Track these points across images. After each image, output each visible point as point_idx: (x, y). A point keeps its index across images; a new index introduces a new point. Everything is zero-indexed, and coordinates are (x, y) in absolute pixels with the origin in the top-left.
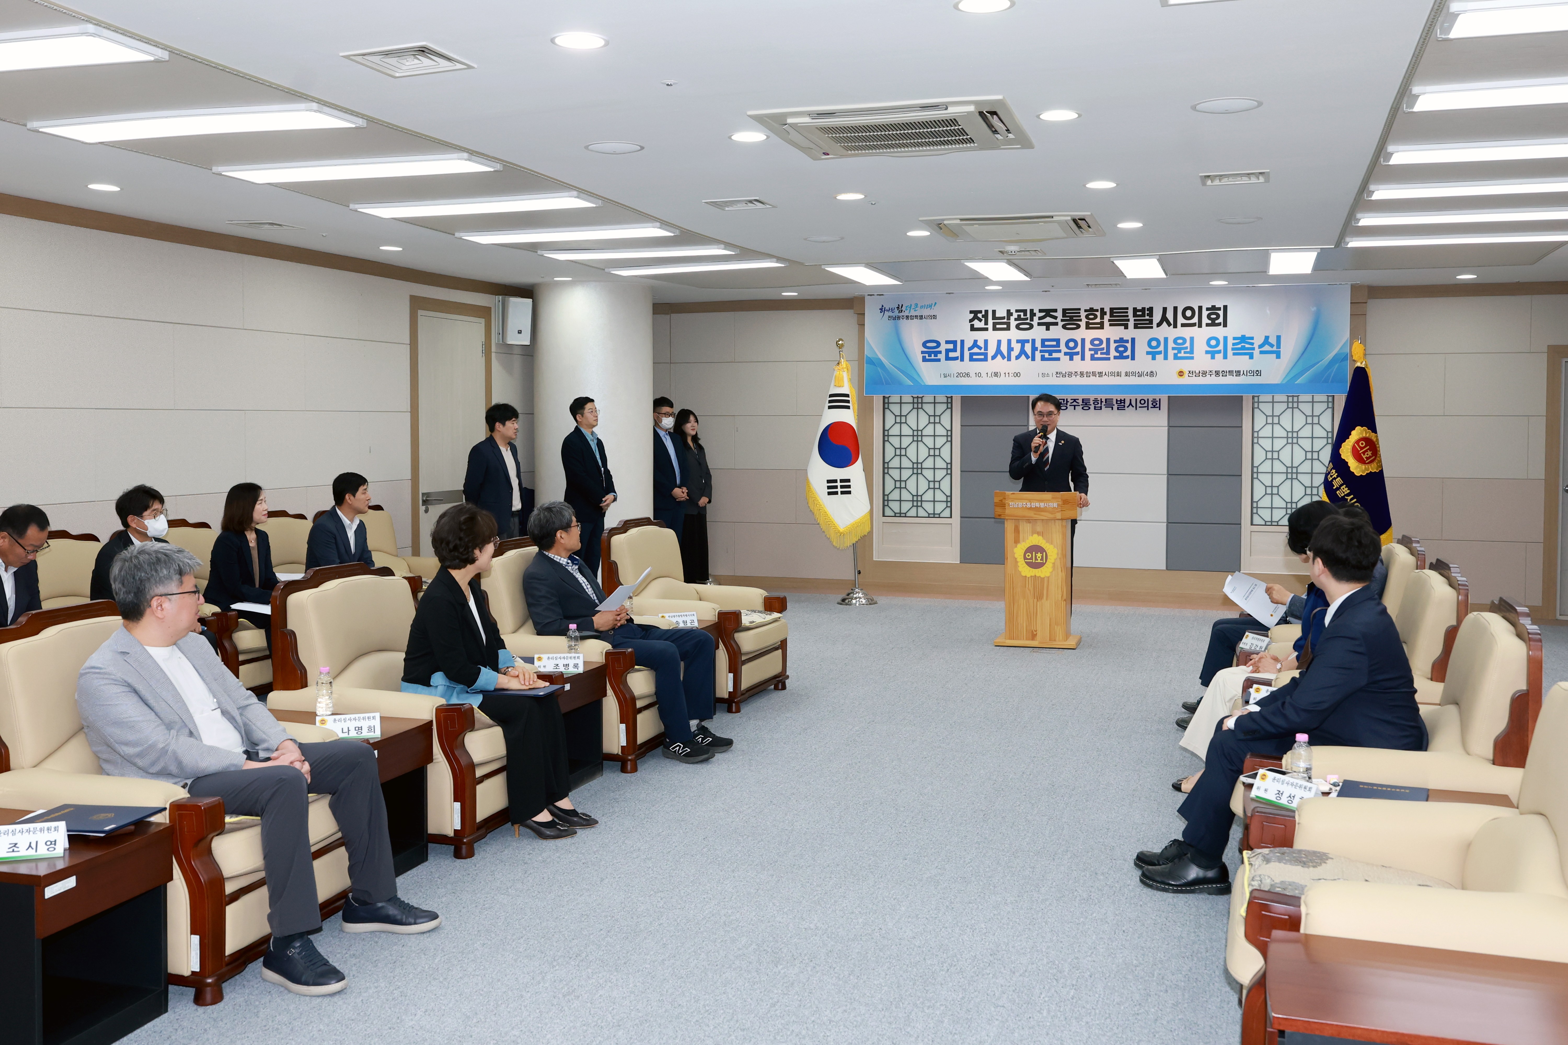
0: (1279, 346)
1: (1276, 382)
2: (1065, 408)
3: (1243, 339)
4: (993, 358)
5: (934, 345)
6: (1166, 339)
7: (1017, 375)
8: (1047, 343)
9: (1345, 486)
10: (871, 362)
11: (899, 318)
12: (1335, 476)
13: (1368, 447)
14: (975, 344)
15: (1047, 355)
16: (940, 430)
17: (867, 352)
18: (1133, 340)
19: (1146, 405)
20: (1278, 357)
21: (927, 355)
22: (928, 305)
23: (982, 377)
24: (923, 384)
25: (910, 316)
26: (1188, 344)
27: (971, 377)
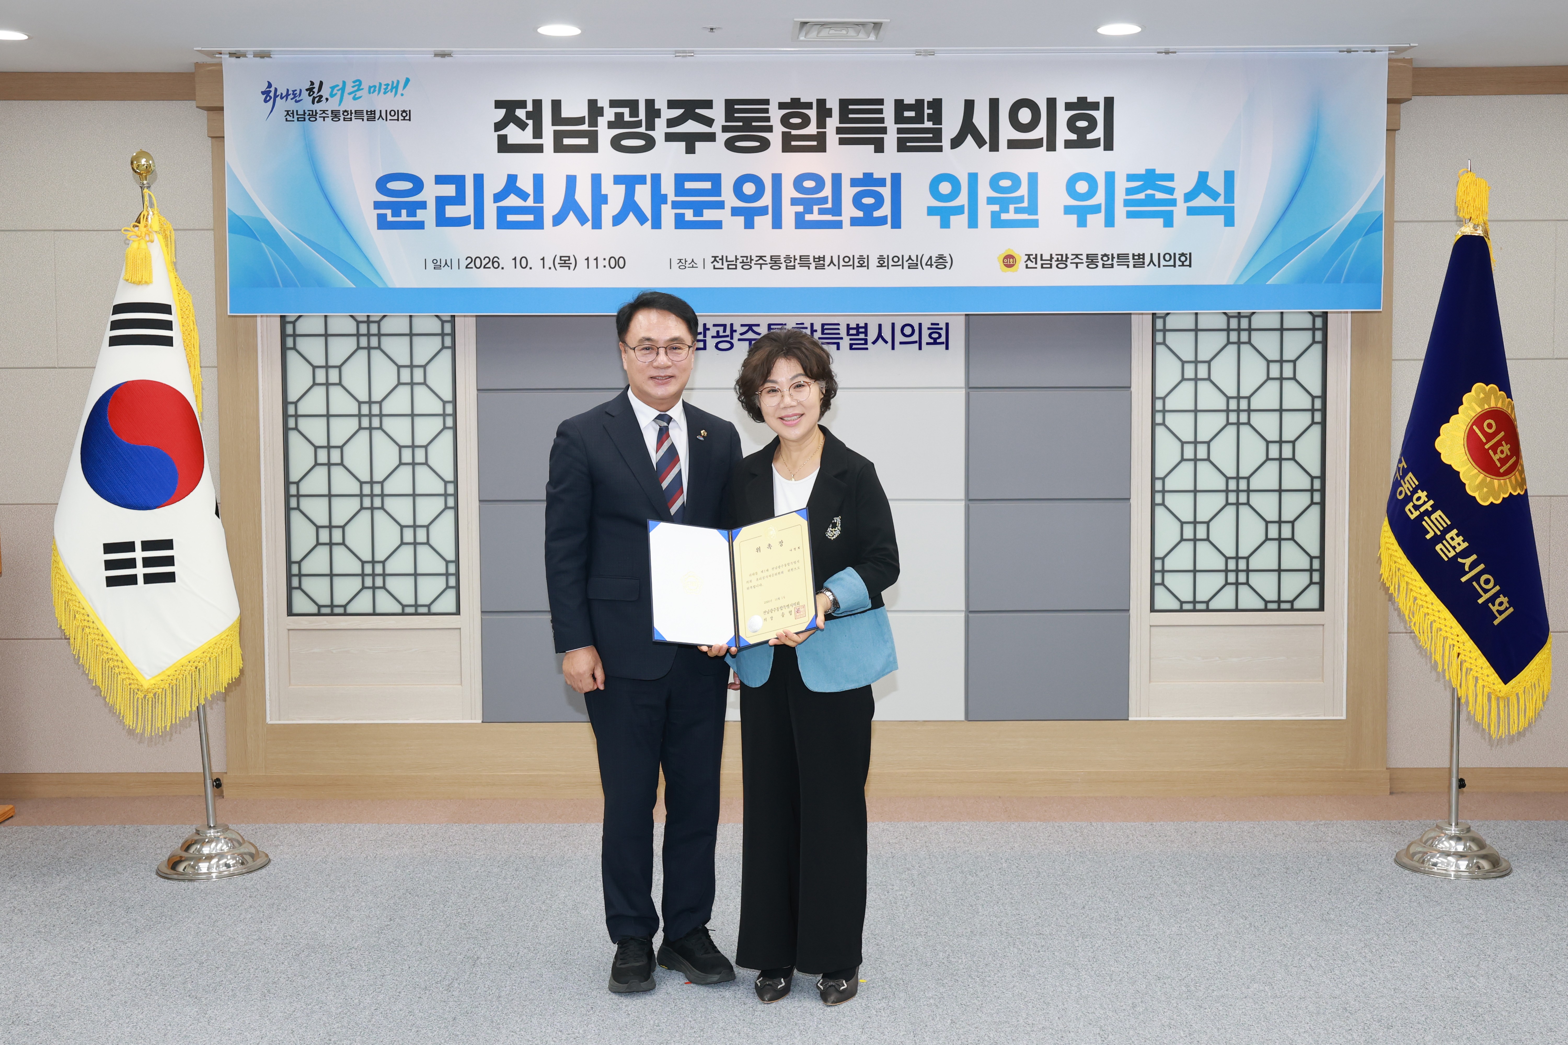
0: (1229, 195)
1: (1224, 282)
2: (728, 346)
3: (1150, 179)
4: (558, 220)
5: (407, 185)
6: (973, 178)
7: (617, 263)
8: (688, 185)
9: (1455, 531)
10: (241, 227)
11: (313, 115)
12: (1428, 506)
13: (1502, 434)
15: (689, 215)
16: (426, 402)
17: (232, 204)
18: (896, 178)
19: (915, 337)
20: (1230, 222)
21: (389, 212)
22: (387, 85)
23: (531, 268)
24: (380, 285)
25: (341, 113)
26: (1023, 191)
27: (503, 268)
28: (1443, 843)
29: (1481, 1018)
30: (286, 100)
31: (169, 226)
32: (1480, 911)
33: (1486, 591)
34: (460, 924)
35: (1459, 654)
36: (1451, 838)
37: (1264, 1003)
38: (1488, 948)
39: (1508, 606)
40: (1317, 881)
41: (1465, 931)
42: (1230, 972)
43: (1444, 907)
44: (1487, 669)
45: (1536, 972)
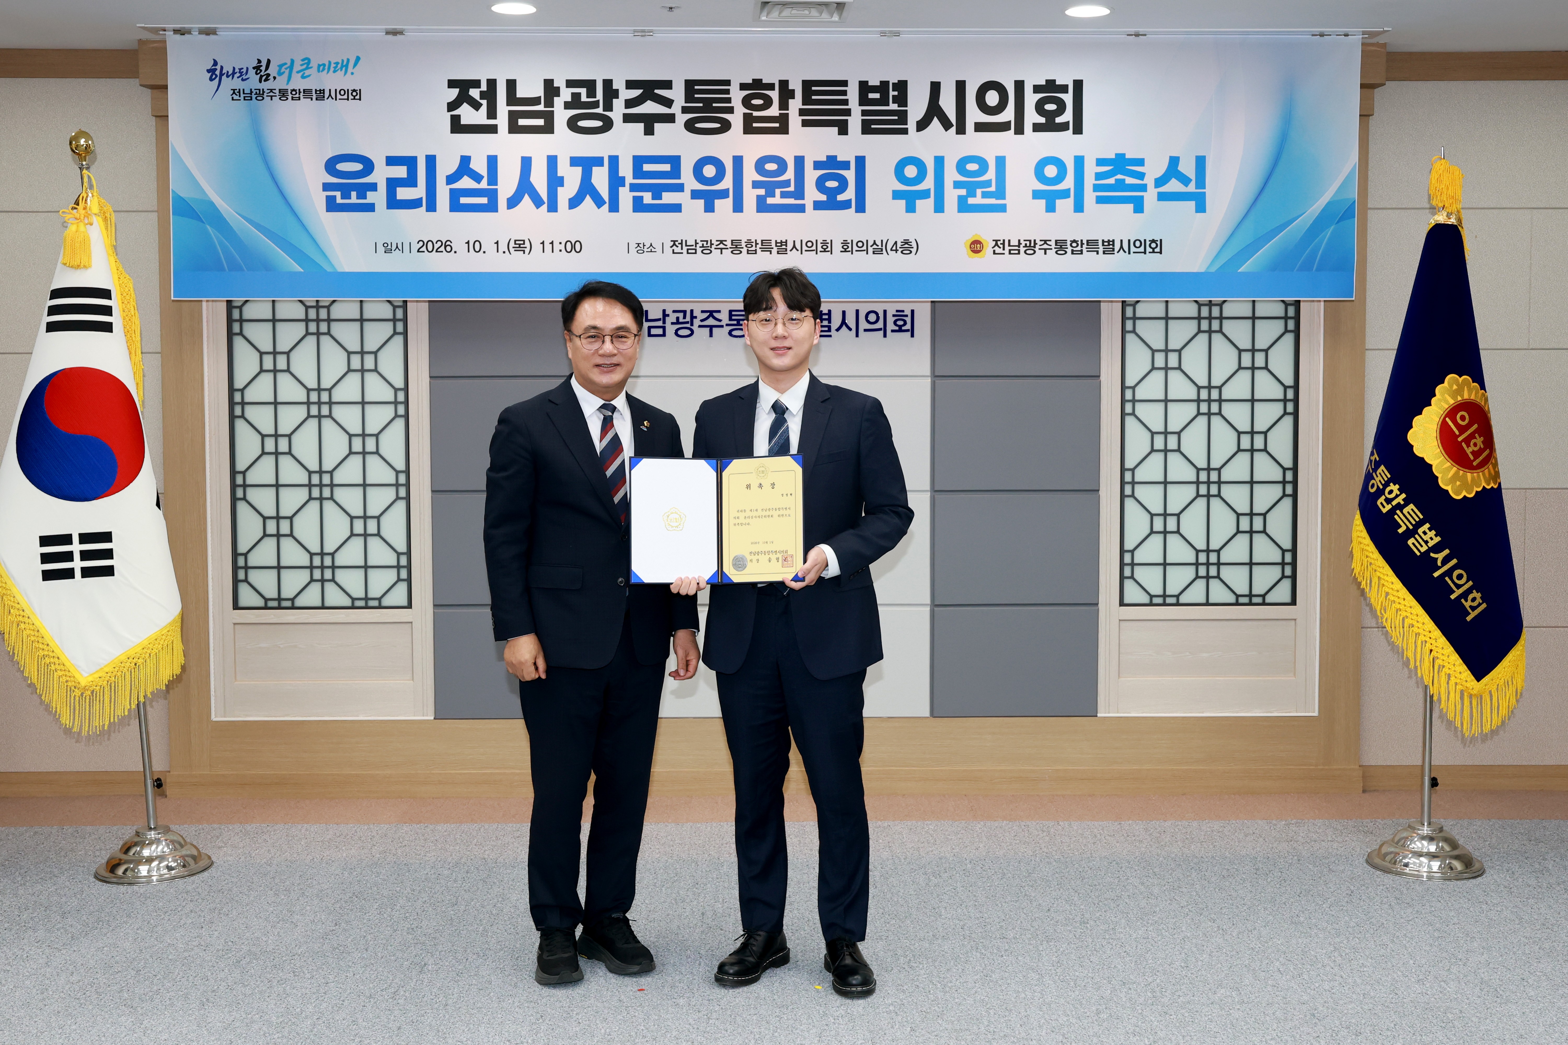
0: (1201, 181)
1: (1195, 270)
2: (688, 332)
3: (1120, 163)
4: (513, 202)
5: (357, 167)
6: (939, 161)
7: (574, 247)
8: (647, 167)
9: (1427, 525)
10: (186, 209)
11: (260, 94)
12: (1400, 500)
13: (1476, 426)
14: (464, 167)
15: (647, 198)
16: (377, 390)
17: (176, 184)
18: (861, 161)
19: (880, 325)
20: (1201, 208)
21: (338, 194)
22: (337, 63)
23: (484, 252)
24: (329, 270)
25: (289, 92)
26: (991, 175)
27: (455, 252)
28: (1415, 844)
29: (1451, 1024)
30: (232, 79)
31: (109, 209)
32: (1452, 913)
33: (1459, 587)
34: (408, 929)
35: (1431, 651)
36: (1423, 838)
37: (1230, 1009)
38: (1459, 952)
39: (1481, 602)
40: (1288, 882)
41: (1436, 934)
42: (1197, 977)
43: (1416, 910)
44: (1460, 666)
45: (1507, 977)
